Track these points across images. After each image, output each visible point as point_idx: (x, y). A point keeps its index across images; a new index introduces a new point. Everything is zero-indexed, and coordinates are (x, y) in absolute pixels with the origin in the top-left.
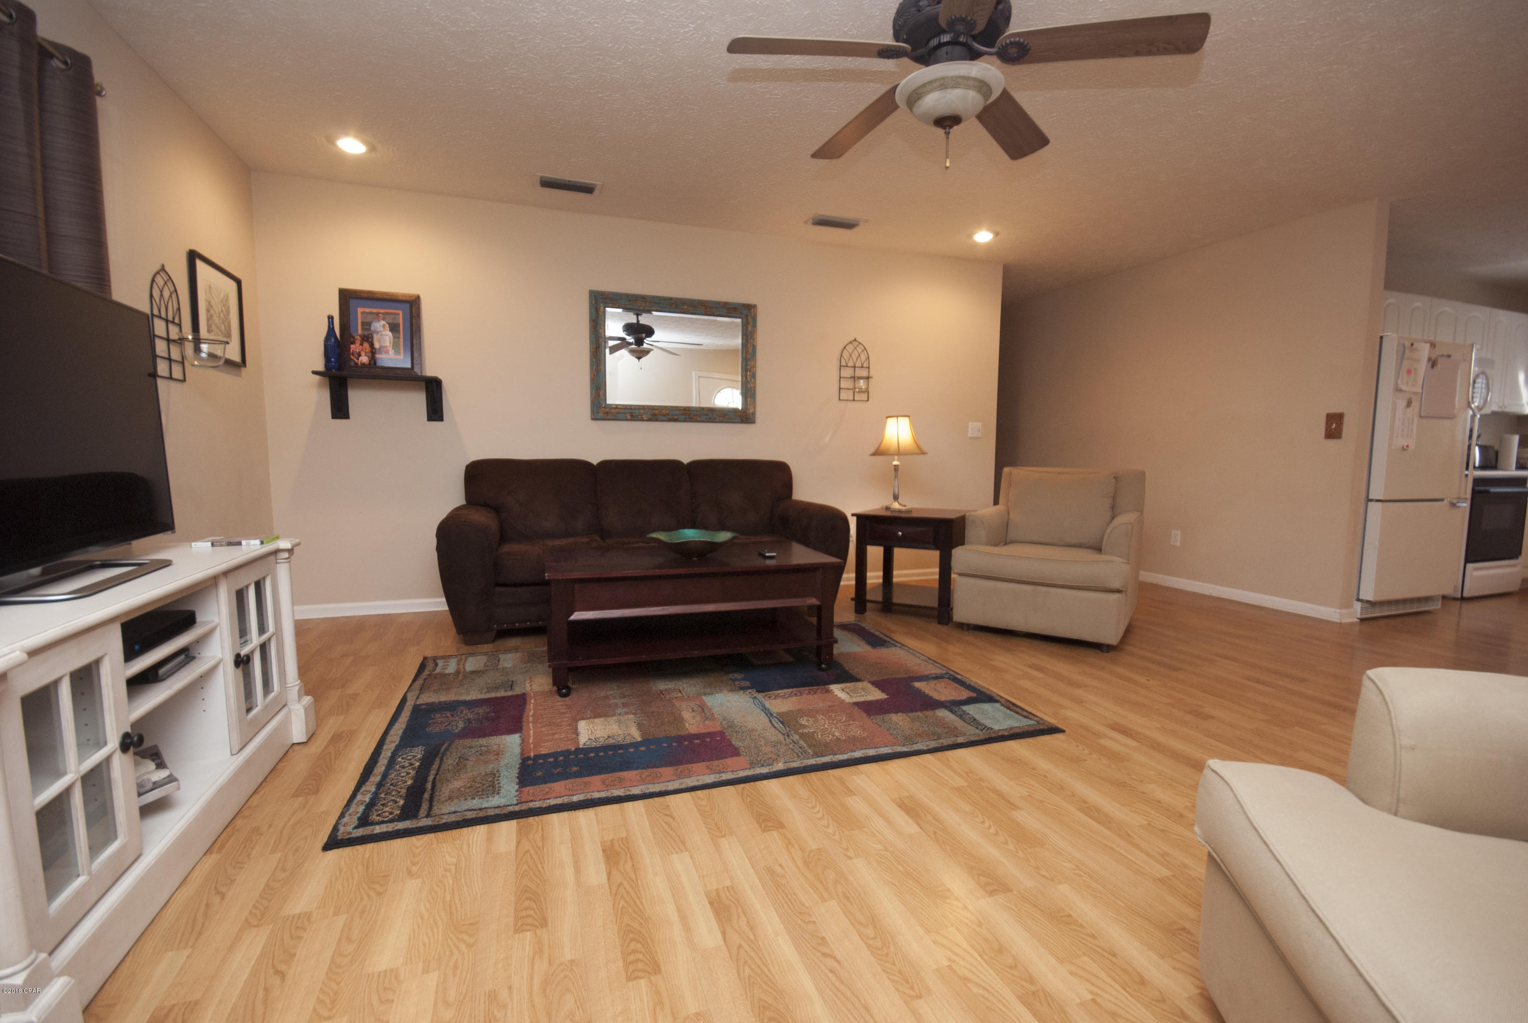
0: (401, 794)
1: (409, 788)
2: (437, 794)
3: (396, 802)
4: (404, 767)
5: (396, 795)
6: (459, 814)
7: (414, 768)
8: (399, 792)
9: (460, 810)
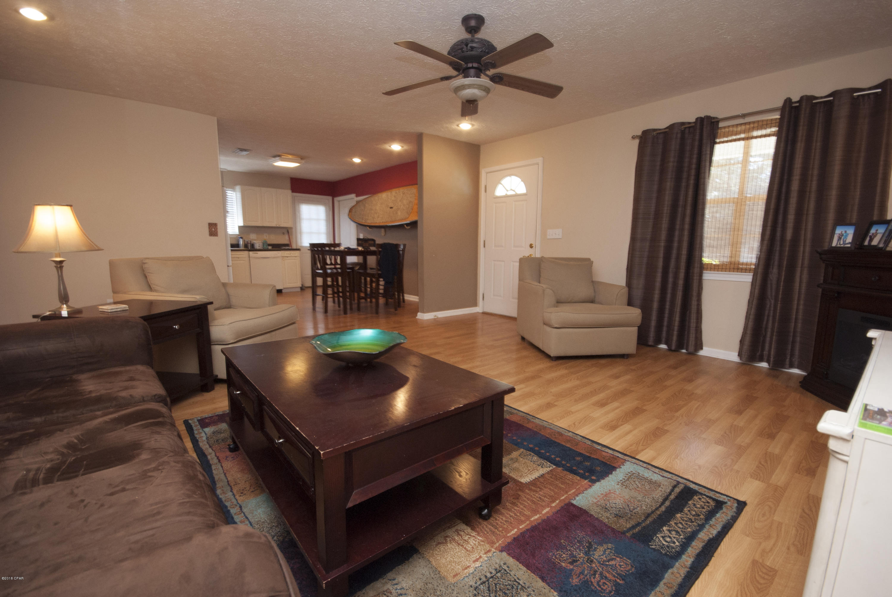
0: (689, 509)
1: (681, 511)
2: (666, 494)
3: (694, 505)
4: (677, 532)
5: (692, 510)
6: (661, 474)
7: (669, 526)
8: (689, 511)
9: (659, 476)
